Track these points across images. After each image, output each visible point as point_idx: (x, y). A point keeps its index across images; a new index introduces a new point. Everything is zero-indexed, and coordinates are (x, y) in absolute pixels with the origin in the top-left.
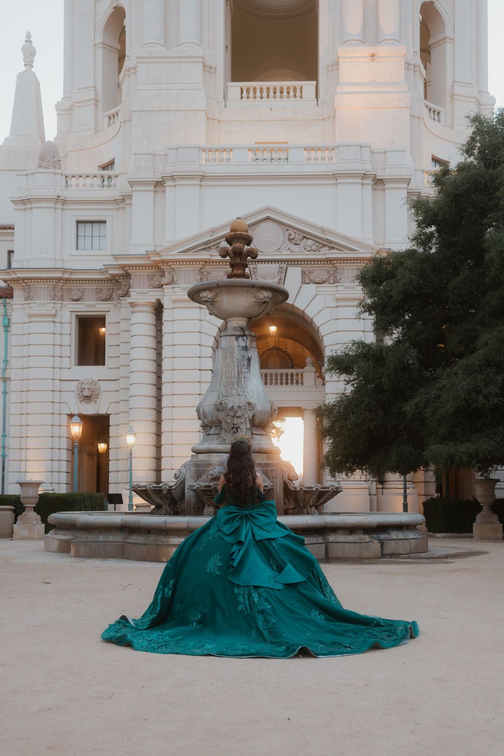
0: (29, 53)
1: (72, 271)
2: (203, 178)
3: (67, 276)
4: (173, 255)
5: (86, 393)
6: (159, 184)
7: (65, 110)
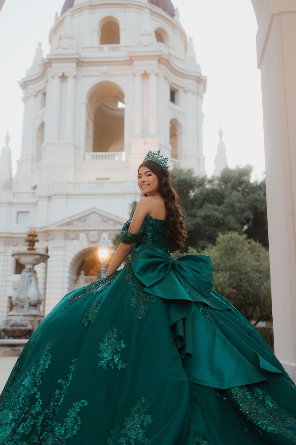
0: (8, 139)
1: (13, 234)
2: (68, 195)
3: (11, 236)
4: (53, 228)
5: (16, 287)
6: (50, 197)
7: (20, 163)
